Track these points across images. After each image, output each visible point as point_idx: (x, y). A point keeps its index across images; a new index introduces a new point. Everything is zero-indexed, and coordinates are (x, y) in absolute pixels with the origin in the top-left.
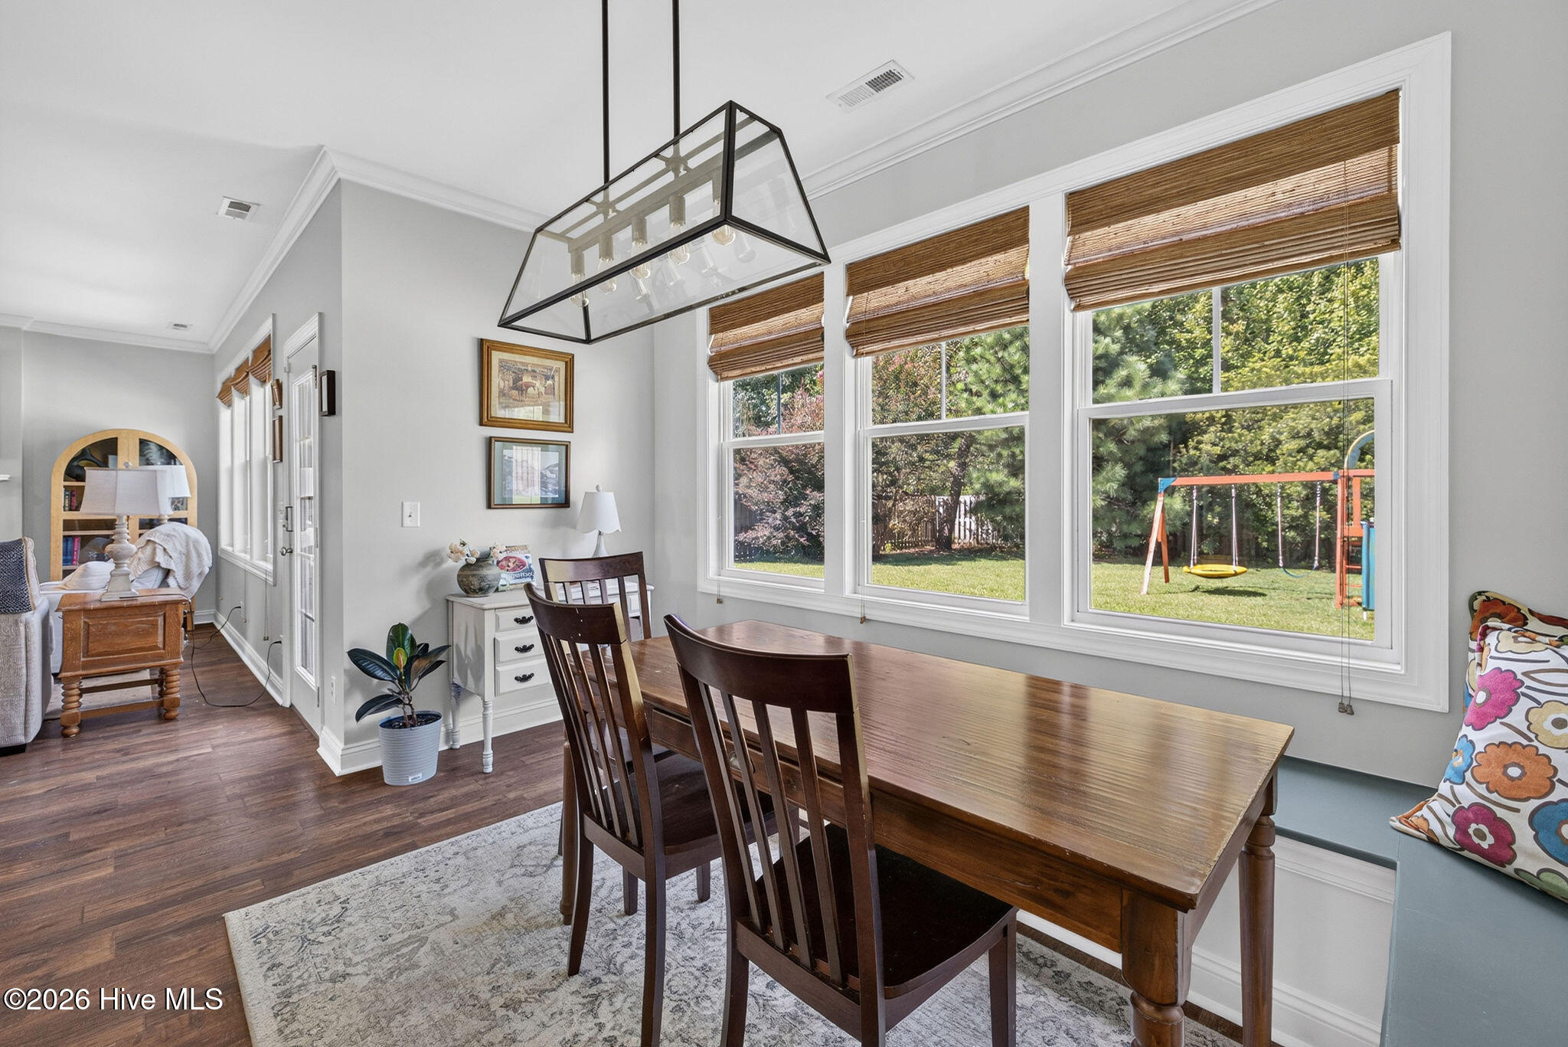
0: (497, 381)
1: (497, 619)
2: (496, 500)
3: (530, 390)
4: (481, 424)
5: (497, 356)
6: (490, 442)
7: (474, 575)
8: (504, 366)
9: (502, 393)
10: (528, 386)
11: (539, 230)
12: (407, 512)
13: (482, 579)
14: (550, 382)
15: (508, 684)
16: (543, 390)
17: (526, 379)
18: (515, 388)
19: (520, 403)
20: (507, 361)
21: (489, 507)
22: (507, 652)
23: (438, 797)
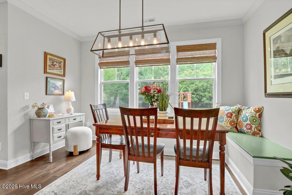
0: (49, 63)
1: (53, 123)
2: (48, 93)
3: (56, 66)
4: (44, 73)
5: (48, 56)
6: (47, 78)
7: (42, 112)
8: (50, 59)
9: (49, 66)
10: (55, 65)
11: (99, 33)
12: (25, 95)
13: (44, 113)
14: (60, 65)
15: (56, 139)
16: (58, 66)
17: (55, 63)
18: (52, 65)
19: (53, 69)
20: (51, 58)
21: (46, 94)
22: (56, 131)
23: (47, 168)
